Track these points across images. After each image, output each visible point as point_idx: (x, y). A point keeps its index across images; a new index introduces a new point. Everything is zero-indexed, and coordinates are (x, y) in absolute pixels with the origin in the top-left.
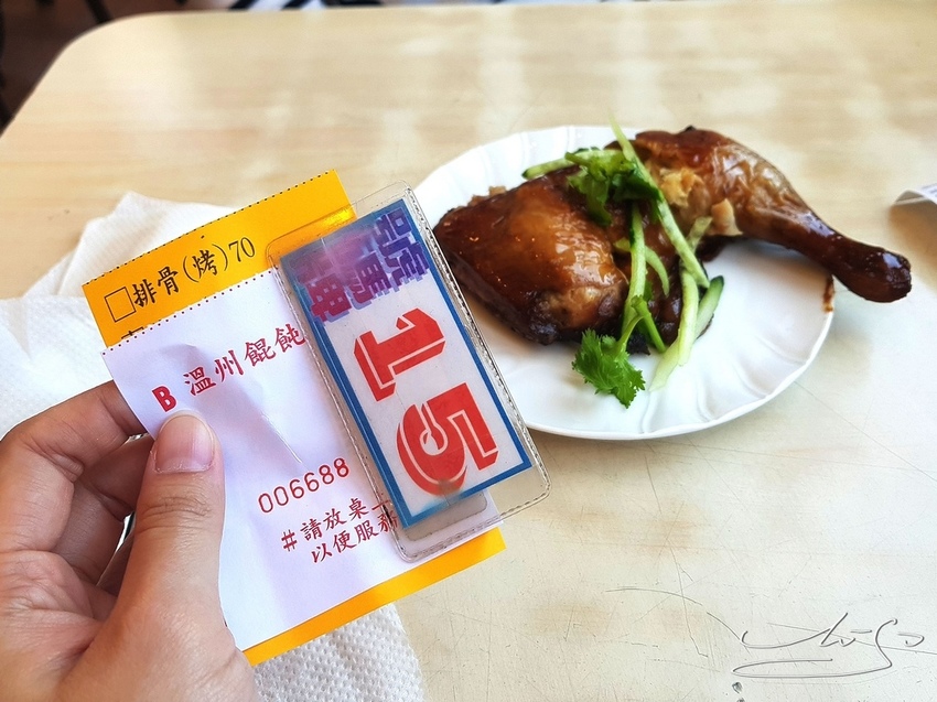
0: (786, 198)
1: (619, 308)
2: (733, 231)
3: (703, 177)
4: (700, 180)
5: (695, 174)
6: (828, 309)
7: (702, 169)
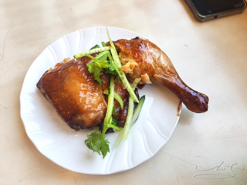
0: (168, 71)
1: (103, 120)
2: (149, 82)
3: (138, 64)
4: (137, 65)
5: (136, 61)
6: (178, 115)
7: (138, 60)
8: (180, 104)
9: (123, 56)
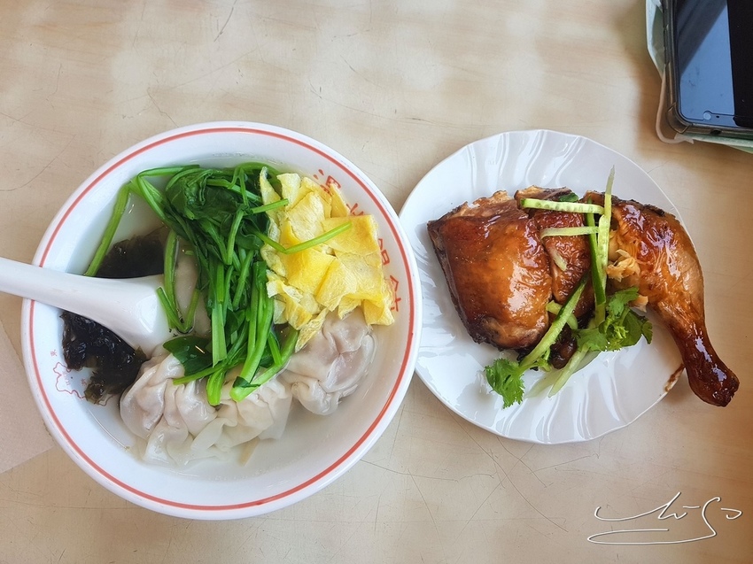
0: (691, 305)
2: (642, 308)
3: (641, 271)
4: (638, 273)
5: (639, 264)
6: (666, 389)
7: (645, 264)
8: (680, 369)
9: (617, 239)
